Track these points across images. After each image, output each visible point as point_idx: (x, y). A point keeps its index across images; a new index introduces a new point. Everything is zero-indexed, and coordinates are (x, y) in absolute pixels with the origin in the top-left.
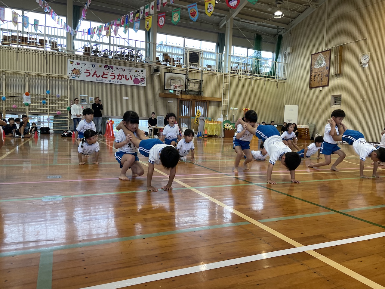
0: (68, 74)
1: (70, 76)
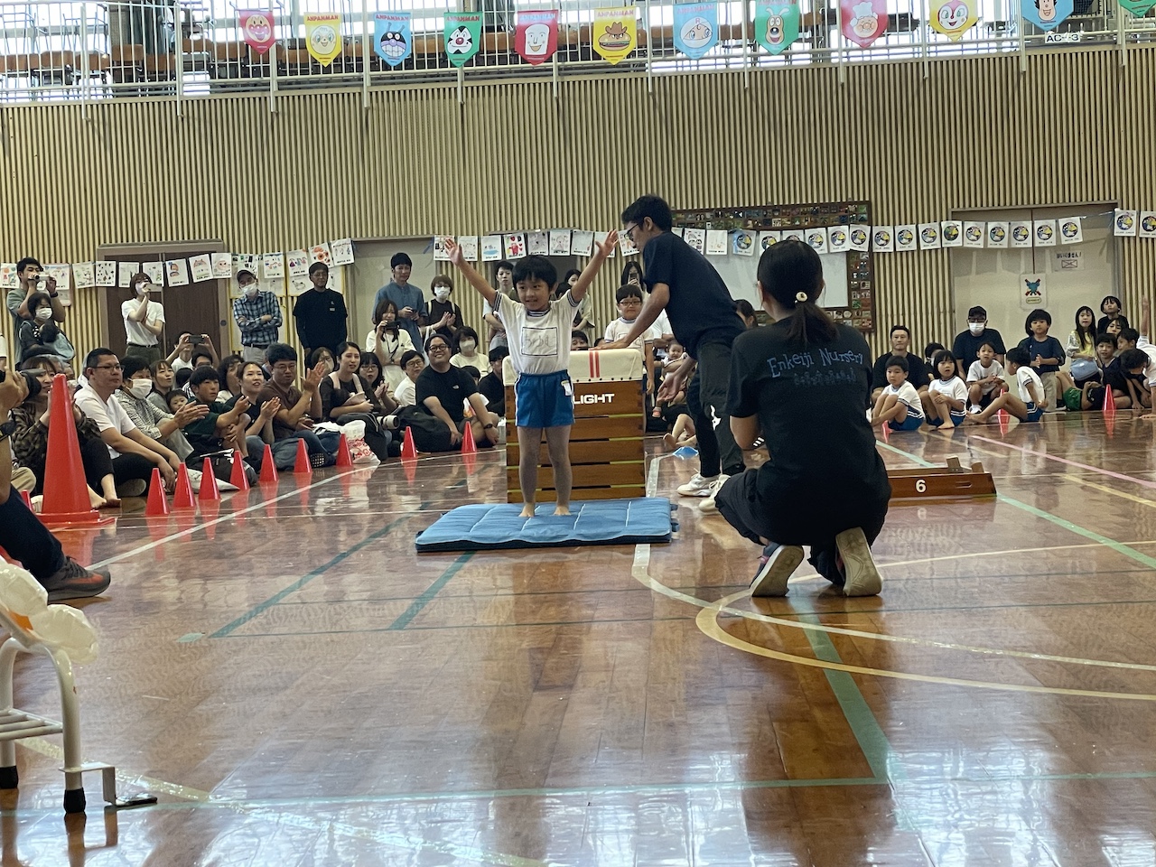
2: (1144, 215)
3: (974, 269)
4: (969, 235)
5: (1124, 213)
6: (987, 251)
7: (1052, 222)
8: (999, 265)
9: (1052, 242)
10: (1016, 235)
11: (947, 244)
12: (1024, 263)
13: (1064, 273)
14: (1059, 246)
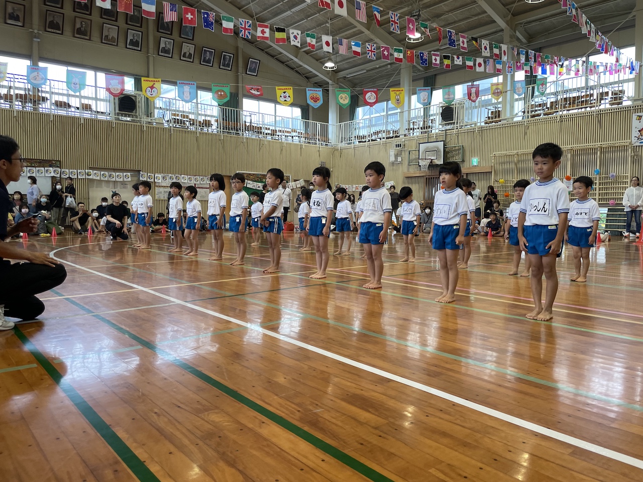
0: (633, 138)
1: (636, 140)
2: (149, 174)
3: (95, 186)
4: (95, 175)
5: (143, 173)
6: (100, 181)
7: (122, 174)
8: (103, 185)
9: (121, 180)
10: (110, 177)
11: (87, 177)
12: (111, 185)
13: (124, 190)
14: (124, 181)
